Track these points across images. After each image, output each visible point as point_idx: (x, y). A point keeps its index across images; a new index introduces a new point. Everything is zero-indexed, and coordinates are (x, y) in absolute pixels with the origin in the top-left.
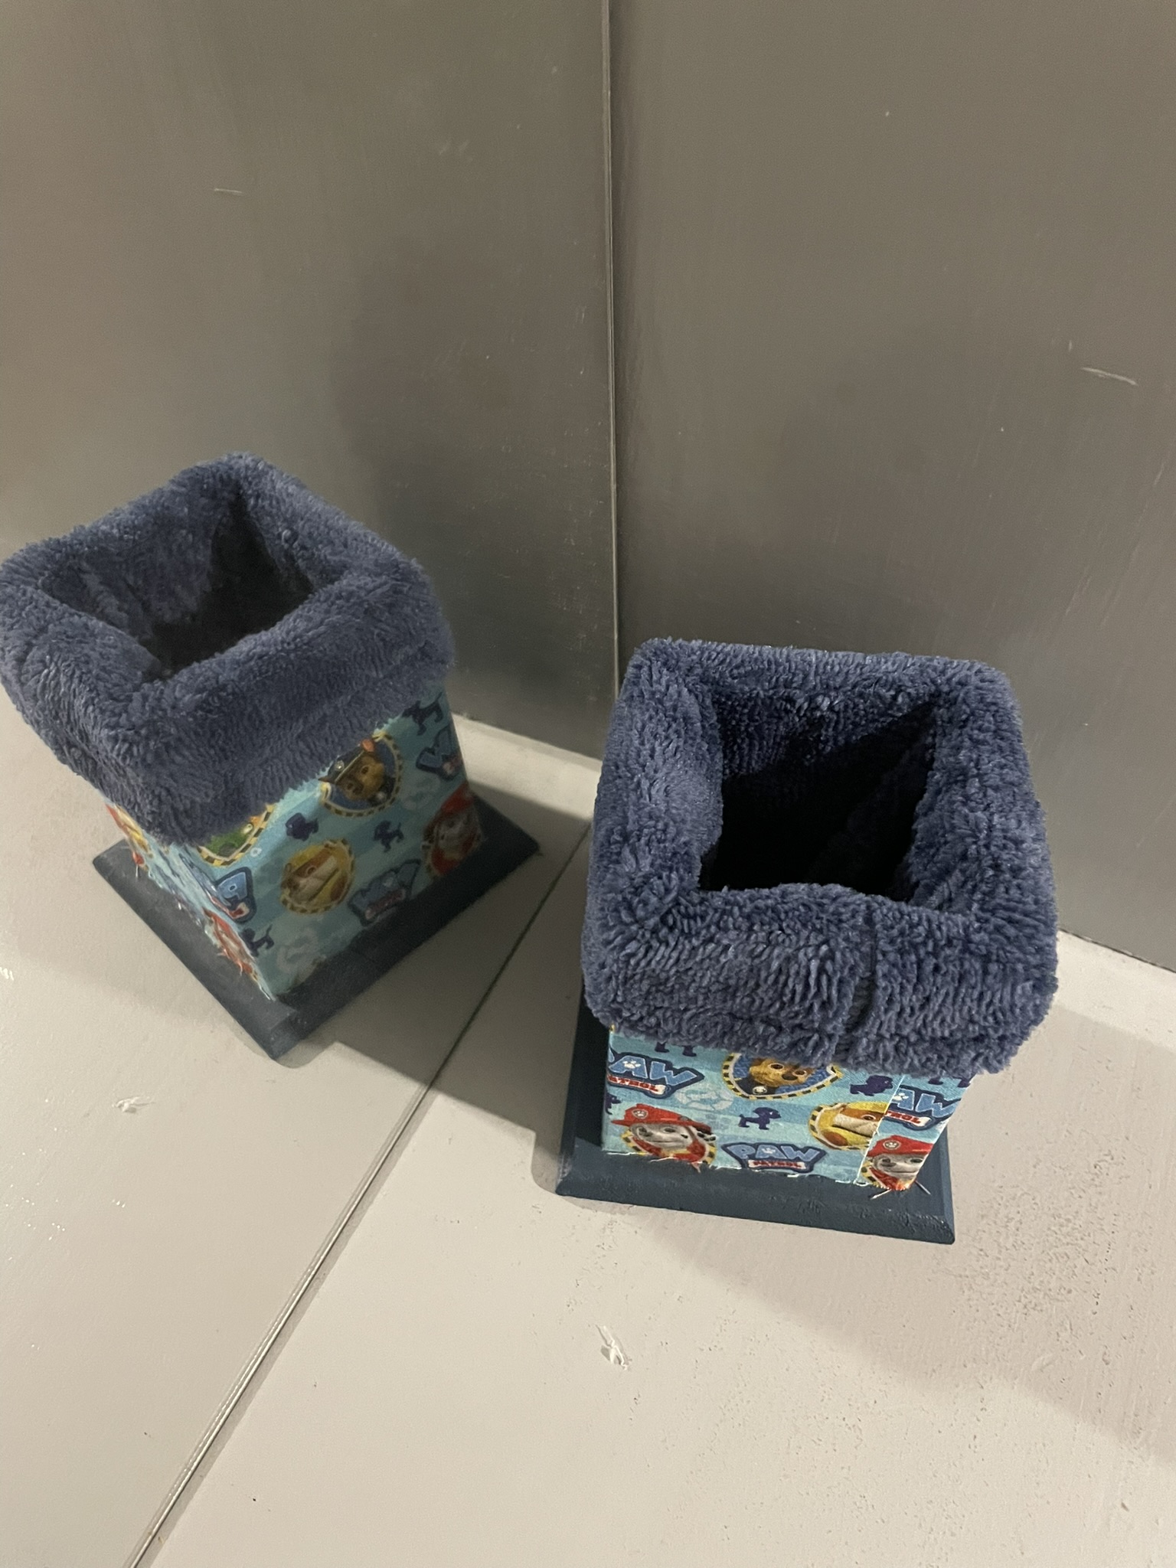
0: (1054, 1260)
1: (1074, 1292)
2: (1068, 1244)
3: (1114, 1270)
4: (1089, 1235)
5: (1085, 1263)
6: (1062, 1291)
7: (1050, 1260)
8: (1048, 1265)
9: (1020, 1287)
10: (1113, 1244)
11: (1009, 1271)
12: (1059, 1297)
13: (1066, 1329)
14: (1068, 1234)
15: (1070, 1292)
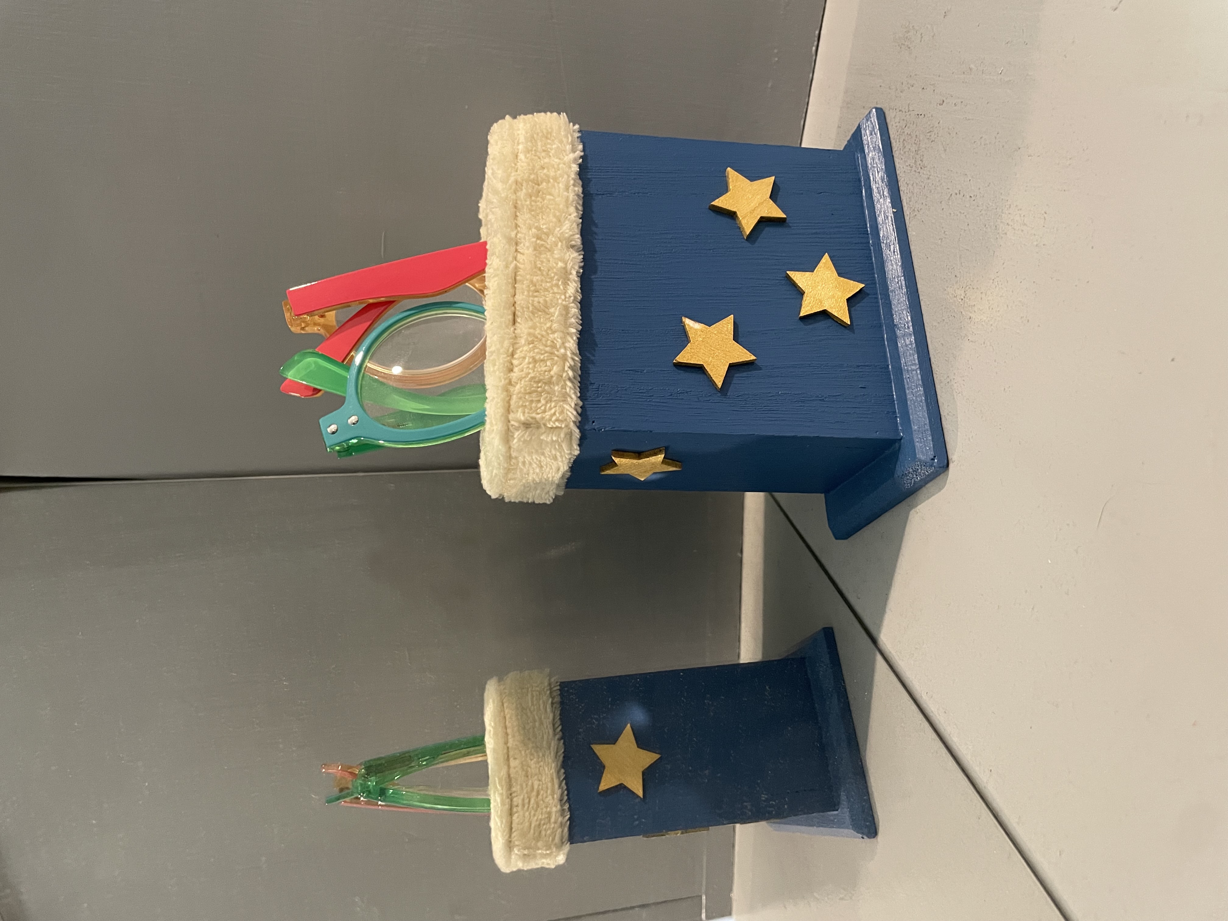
0: (904, 150)
1: (917, 133)
2: (899, 142)
3: (909, 104)
4: (897, 126)
5: (907, 127)
6: (916, 142)
7: (905, 152)
8: (907, 153)
9: (914, 173)
10: (900, 109)
11: (908, 183)
12: (918, 144)
13: (930, 136)
14: (896, 142)
15: (916, 136)
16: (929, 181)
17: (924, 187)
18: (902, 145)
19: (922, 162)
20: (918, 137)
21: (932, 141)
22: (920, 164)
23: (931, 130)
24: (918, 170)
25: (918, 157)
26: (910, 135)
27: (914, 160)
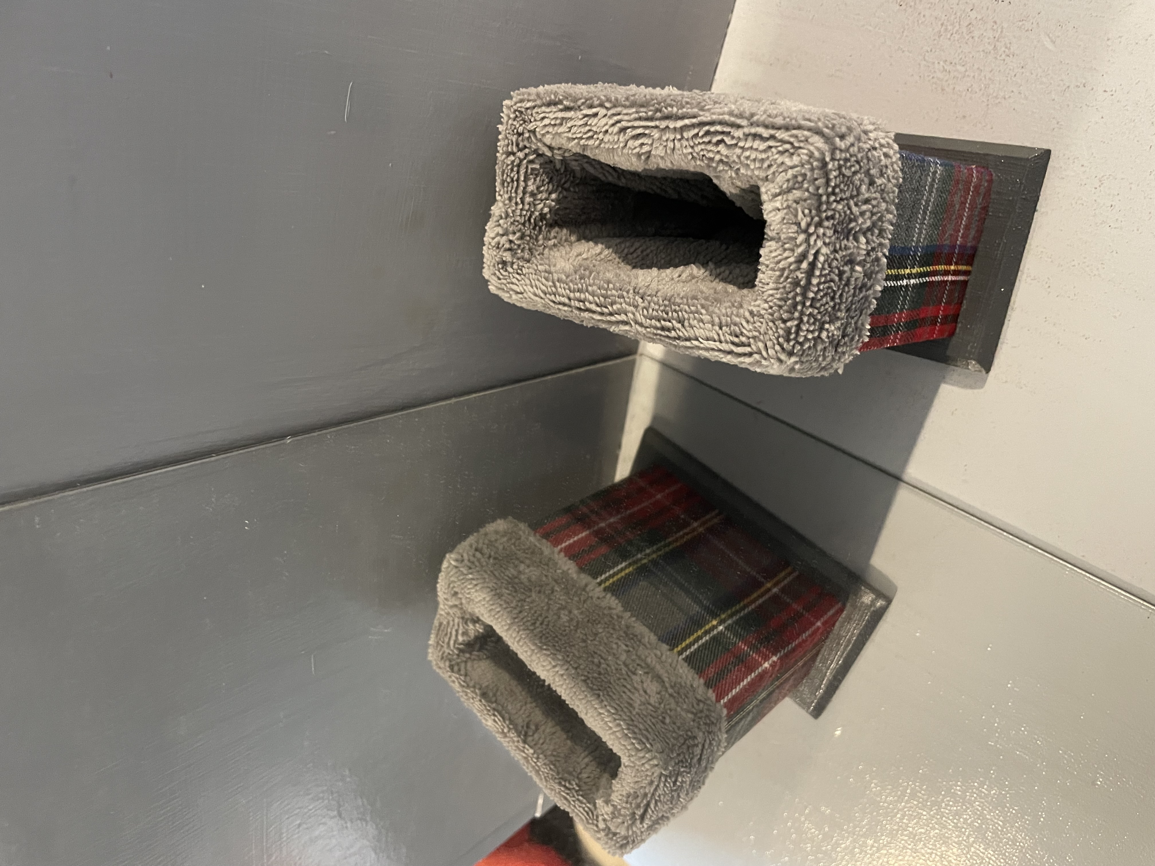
0: (972, 34)
6: (995, 28)
8: (976, 39)
9: (994, 60)
16: (1023, 70)
17: (1015, 75)
18: (964, 30)
19: (1009, 49)
20: (998, 22)
21: (1027, 30)
22: (1004, 52)
23: (1025, 19)
24: (1001, 56)
25: (997, 43)
26: (982, 19)
27: (993, 46)
